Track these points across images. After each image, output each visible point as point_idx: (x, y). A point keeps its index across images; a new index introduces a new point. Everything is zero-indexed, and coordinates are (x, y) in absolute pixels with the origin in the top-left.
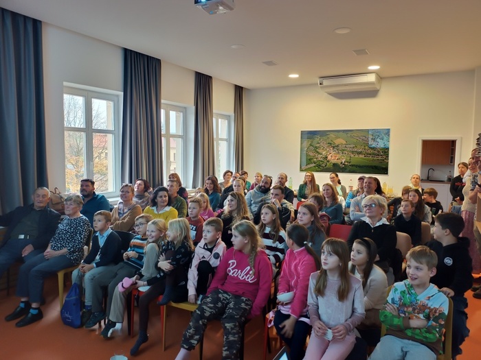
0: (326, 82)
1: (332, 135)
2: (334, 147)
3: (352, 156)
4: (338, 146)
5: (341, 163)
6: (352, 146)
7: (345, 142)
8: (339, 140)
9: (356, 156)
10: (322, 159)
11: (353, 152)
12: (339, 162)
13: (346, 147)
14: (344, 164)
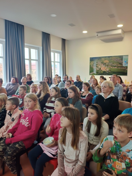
0: (99, 35)
1: (103, 59)
2: (104, 64)
3: (112, 68)
4: (105, 64)
5: (107, 71)
6: (111, 63)
7: (108, 62)
8: (106, 61)
9: (114, 68)
10: (99, 70)
11: (112, 66)
12: (106, 70)
13: (109, 64)
14: (108, 72)
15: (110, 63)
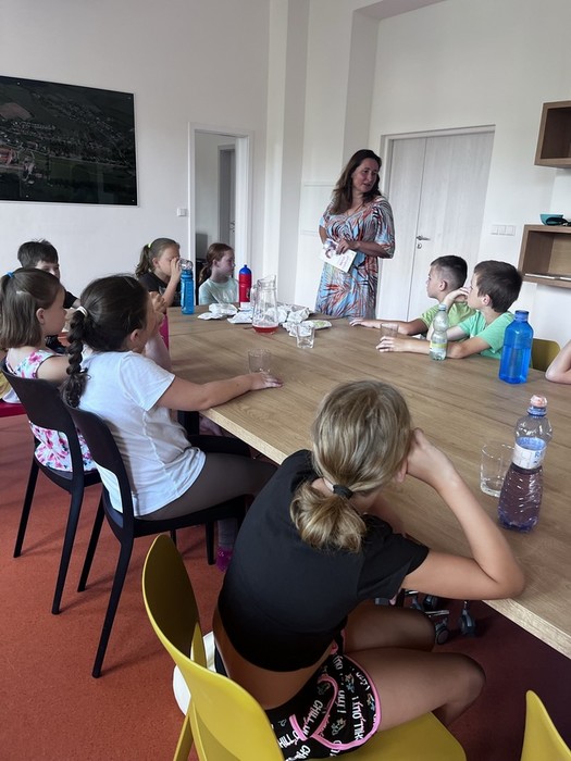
3: (53, 155)
4: (8, 124)
5: (25, 173)
6: (48, 128)
7: (28, 116)
8: (9, 105)
9: (63, 157)
11: (52, 145)
12: (17, 170)
13: (31, 129)
14: (31, 178)
15: (36, 126)
